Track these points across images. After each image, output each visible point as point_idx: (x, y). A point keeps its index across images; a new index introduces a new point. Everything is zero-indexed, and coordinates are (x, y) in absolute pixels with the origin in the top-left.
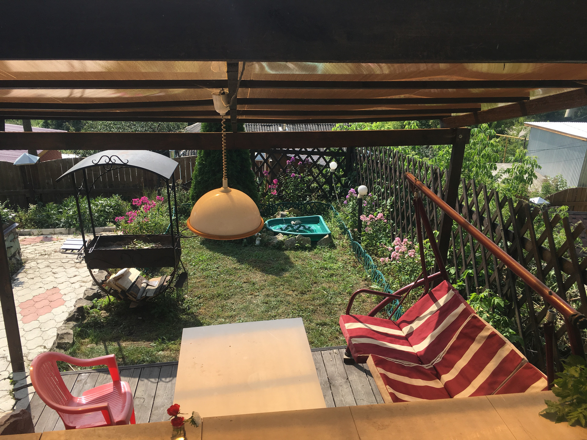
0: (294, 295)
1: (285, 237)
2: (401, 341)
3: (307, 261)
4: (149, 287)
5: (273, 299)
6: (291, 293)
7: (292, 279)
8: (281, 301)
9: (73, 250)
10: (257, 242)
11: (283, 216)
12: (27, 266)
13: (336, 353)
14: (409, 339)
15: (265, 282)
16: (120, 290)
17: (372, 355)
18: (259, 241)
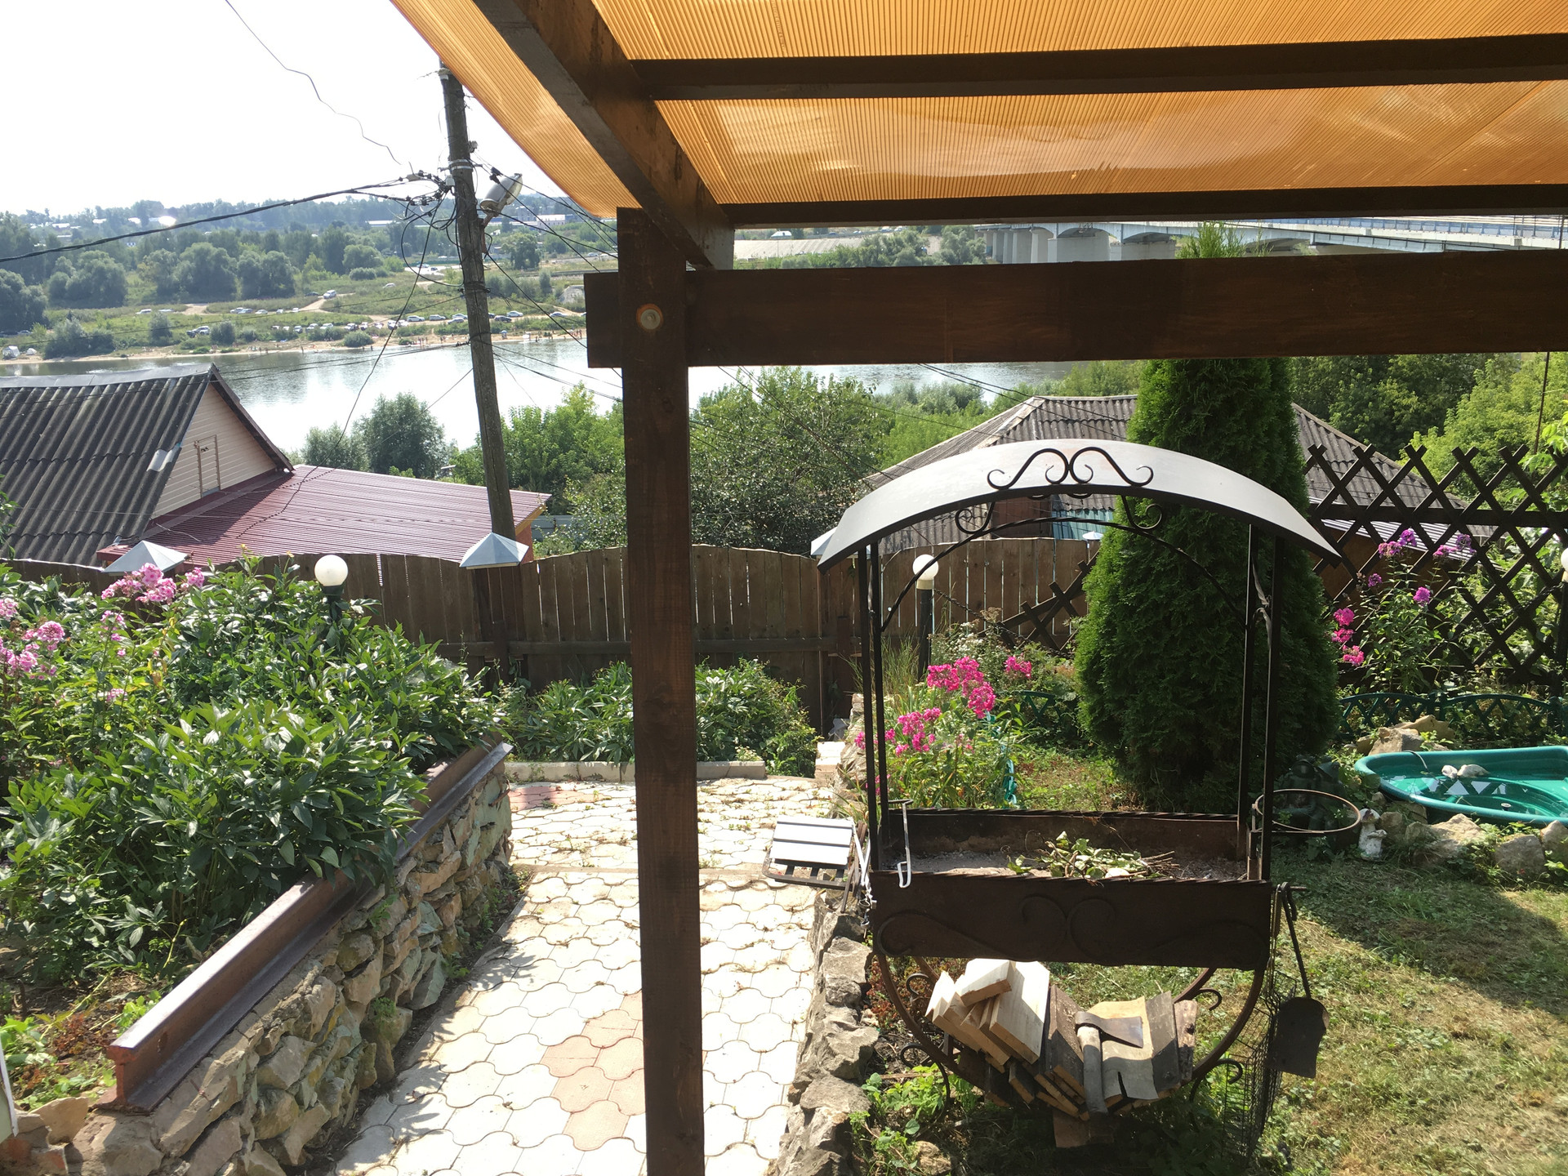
1: (1491, 828)
9: (816, 867)
10: (1369, 847)
12: (536, 892)
16: (1000, 1058)
18: (1378, 843)
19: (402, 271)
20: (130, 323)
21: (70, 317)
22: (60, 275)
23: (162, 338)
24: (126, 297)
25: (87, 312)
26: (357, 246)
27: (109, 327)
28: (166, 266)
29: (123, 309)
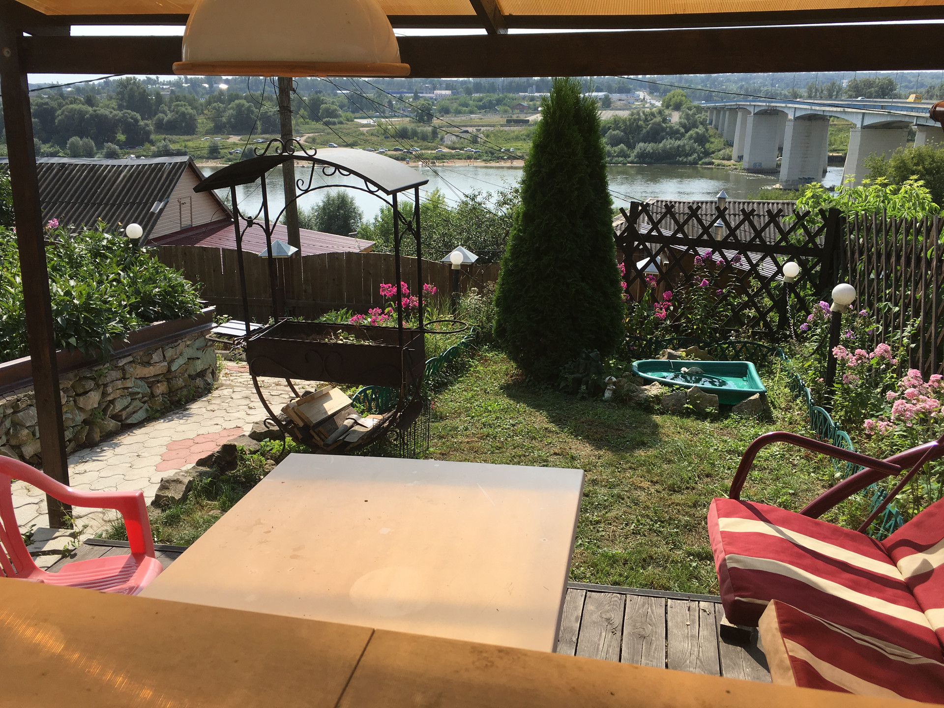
0: (653, 491)
1: (665, 389)
2: (890, 591)
3: (702, 436)
4: (357, 428)
5: (604, 490)
6: (646, 484)
7: (658, 462)
8: (618, 497)
10: (608, 394)
11: (671, 356)
12: (216, 393)
13: (705, 611)
14: (918, 590)
15: (599, 459)
16: (301, 424)
17: (776, 604)
18: (611, 392)
19: (353, 121)
20: (197, 145)
21: (164, 139)
22: (161, 115)
23: (215, 154)
24: (197, 130)
25: (174, 137)
26: (328, 105)
27: (185, 147)
28: (219, 113)
29: (194, 136)
